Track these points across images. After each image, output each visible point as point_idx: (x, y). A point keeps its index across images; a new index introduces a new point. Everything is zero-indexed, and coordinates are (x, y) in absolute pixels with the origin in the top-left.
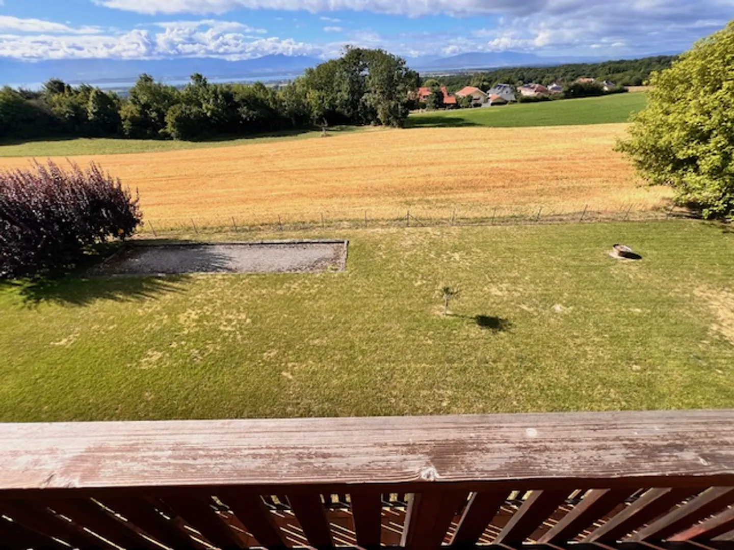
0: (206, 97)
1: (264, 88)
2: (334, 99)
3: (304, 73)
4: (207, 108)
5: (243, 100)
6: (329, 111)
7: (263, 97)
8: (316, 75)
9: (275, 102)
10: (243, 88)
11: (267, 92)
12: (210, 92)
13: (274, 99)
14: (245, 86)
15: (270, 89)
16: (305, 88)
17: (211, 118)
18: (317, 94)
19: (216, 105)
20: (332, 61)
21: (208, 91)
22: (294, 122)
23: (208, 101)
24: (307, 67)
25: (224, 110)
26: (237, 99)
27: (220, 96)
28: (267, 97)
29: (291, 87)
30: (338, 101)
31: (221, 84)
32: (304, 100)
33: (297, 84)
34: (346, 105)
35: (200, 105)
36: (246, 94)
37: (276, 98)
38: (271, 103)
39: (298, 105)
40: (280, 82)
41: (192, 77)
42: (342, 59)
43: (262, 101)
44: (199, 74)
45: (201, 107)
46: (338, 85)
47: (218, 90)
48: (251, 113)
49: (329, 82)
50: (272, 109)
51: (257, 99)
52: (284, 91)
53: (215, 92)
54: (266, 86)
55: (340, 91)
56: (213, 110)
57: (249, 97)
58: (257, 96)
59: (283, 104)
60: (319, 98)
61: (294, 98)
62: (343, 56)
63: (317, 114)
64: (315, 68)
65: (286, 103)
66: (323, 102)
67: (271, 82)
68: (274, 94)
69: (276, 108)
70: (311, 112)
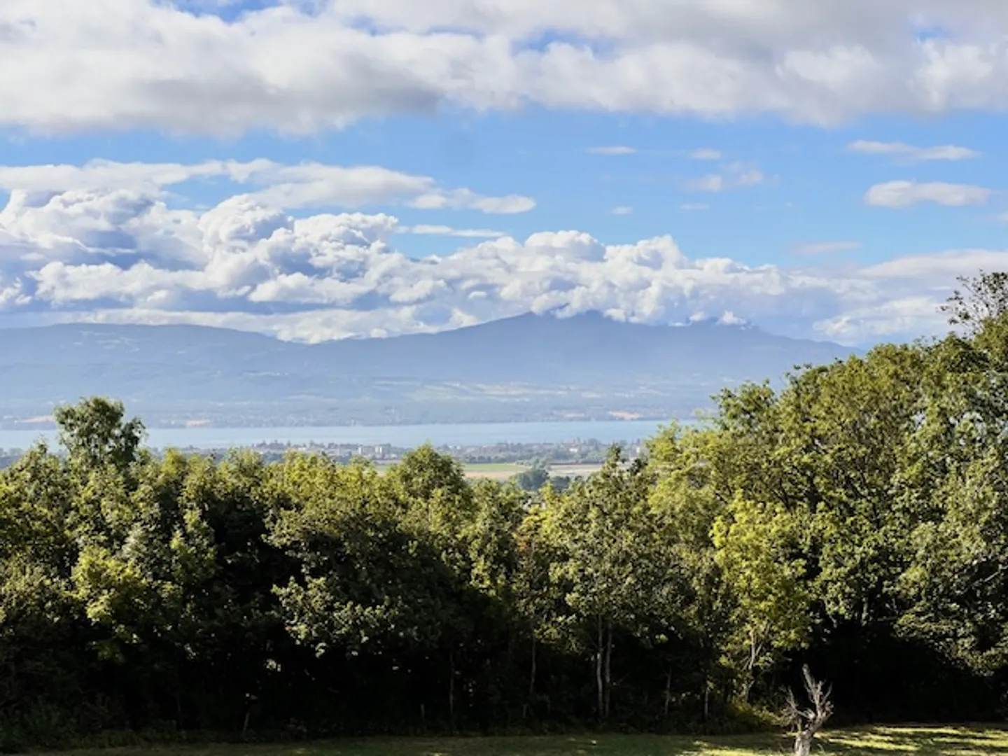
0: (111, 517)
1: (457, 484)
2: (892, 560)
3: (714, 410)
4: (95, 576)
5: (317, 541)
6: (847, 628)
7: (435, 524)
8: (786, 423)
9: (505, 559)
10: (332, 480)
11: (468, 497)
12: (144, 489)
13: (505, 542)
14: (347, 472)
15: (491, 490)
16: (708, 492)
17: (103, 629)
18: (781, 521)
19: (156, 565)
20: (896, 356)
21: (132, 485)
22: (602, 680)
23: (115, 539)
24: (738, 383)
25: (188, 588)
26: (278, 536)
27: (191, 517)
28: (466, 530)
29: (618, 484)
30: (914, 573)
31: (215, 457)
32: (686, 556)
33: (656, 466)
34: (968, 599)
35: (64, 558)
36: (344, 510)
37: (519, 539)
38: (479, 567)
39: (648, 582)
40: (561, 456)
41: (67, 417)
42: (955, 342)
43: (428, 553)
44: (111, 402)
45: (65, 573)
46: (924, 485)
47: (192, 481)
48: (344, 613)
49: (859, 464)
50: (478, 601)
51: (398, 539)
52: (568, 501)
53: (168, 497)
54: (472, 475)
55: (936, 515)
56: (126, 591)
57: (356, 525)
58: (406, 522)
59: (555, 572)
60: (791, 548)
61: (627, 539)
62: (964, 331)
63: (765, 644)
64: (781, 388)
65: (571, 567)
66: (813, 571)
67: (507, 454)
68: (509, 512)
69: (507, 592)
70: (722, 626)
